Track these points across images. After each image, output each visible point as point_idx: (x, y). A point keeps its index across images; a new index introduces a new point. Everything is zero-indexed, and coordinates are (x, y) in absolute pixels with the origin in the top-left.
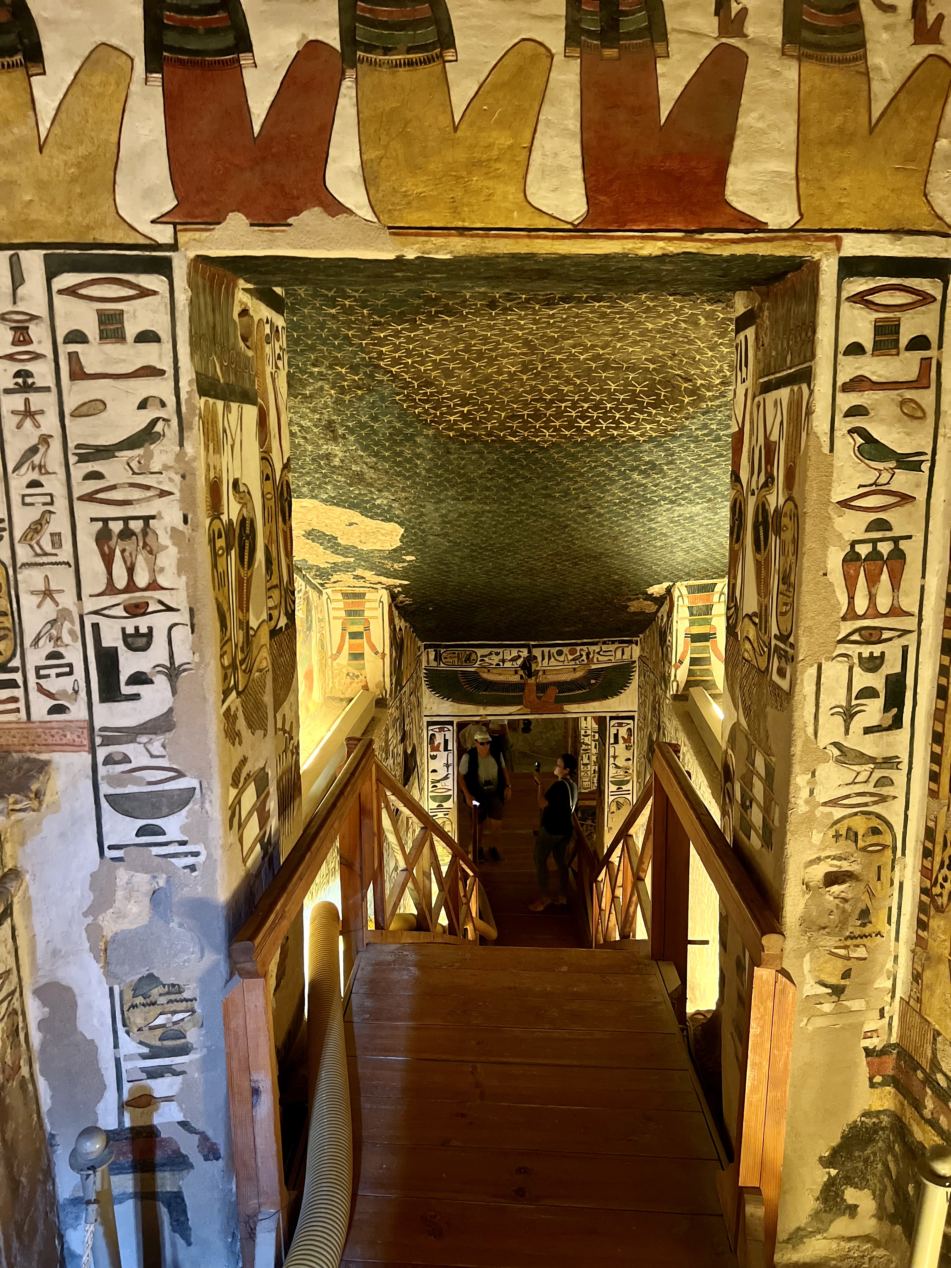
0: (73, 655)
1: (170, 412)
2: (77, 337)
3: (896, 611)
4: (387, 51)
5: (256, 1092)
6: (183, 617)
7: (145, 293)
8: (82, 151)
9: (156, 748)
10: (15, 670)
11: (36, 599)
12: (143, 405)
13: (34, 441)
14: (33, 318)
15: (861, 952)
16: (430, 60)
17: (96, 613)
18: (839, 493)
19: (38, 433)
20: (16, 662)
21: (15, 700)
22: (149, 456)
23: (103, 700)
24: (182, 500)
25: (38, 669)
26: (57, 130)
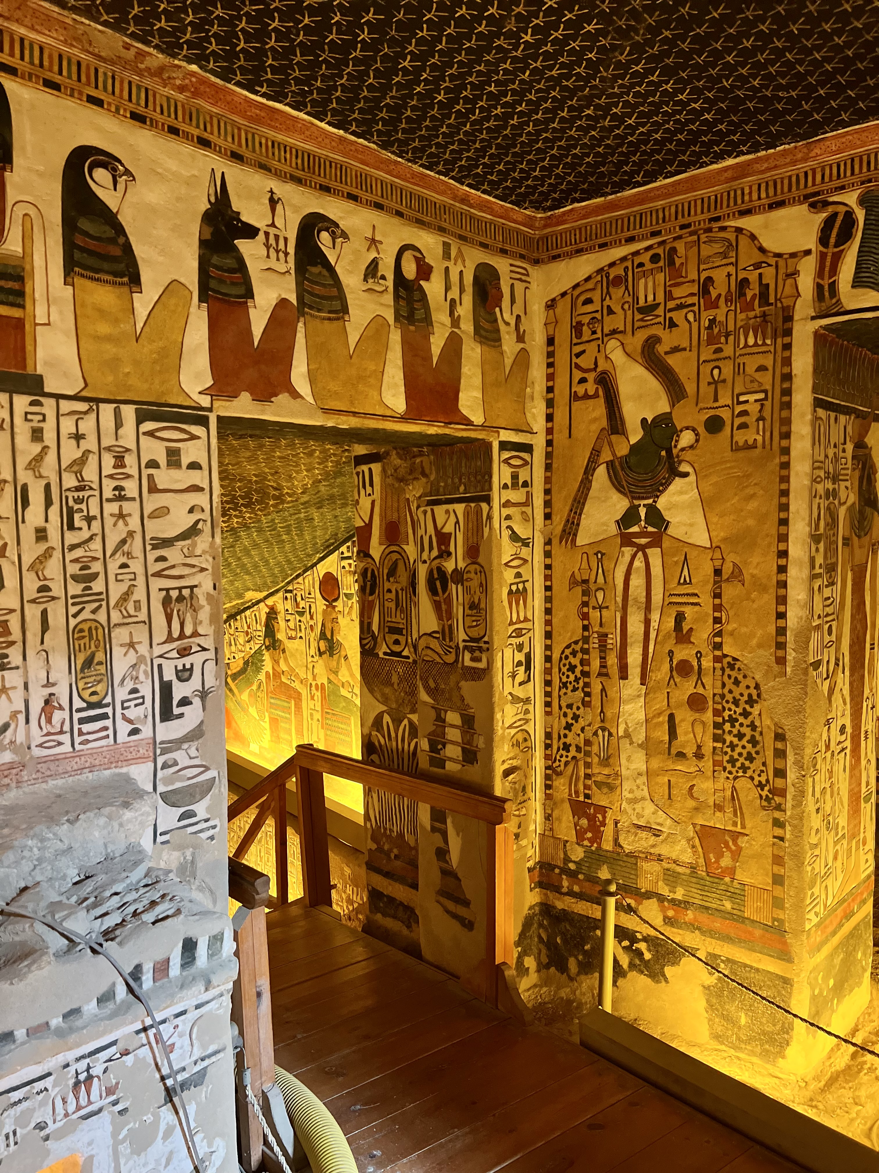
0: (145, 690)
1: (206, 516)
2: (153, 464)
3: (526, 620)
5: (259, 995)
6: (211, 655)
7: (194, 437)
9: (193, 752)
10: (107, 705)
11: (124, 650)
12: (191, 511)
13: (124, 535)
14: (128, 450)
15: (524, 811)
17: (161, 656)
18: (505, 559)
19: (127, 529)
20: (108, 699)
21: (106, 728)
22: (194, 545)
24: (213, 574)
25: (123, 703)
26: (146, 329)
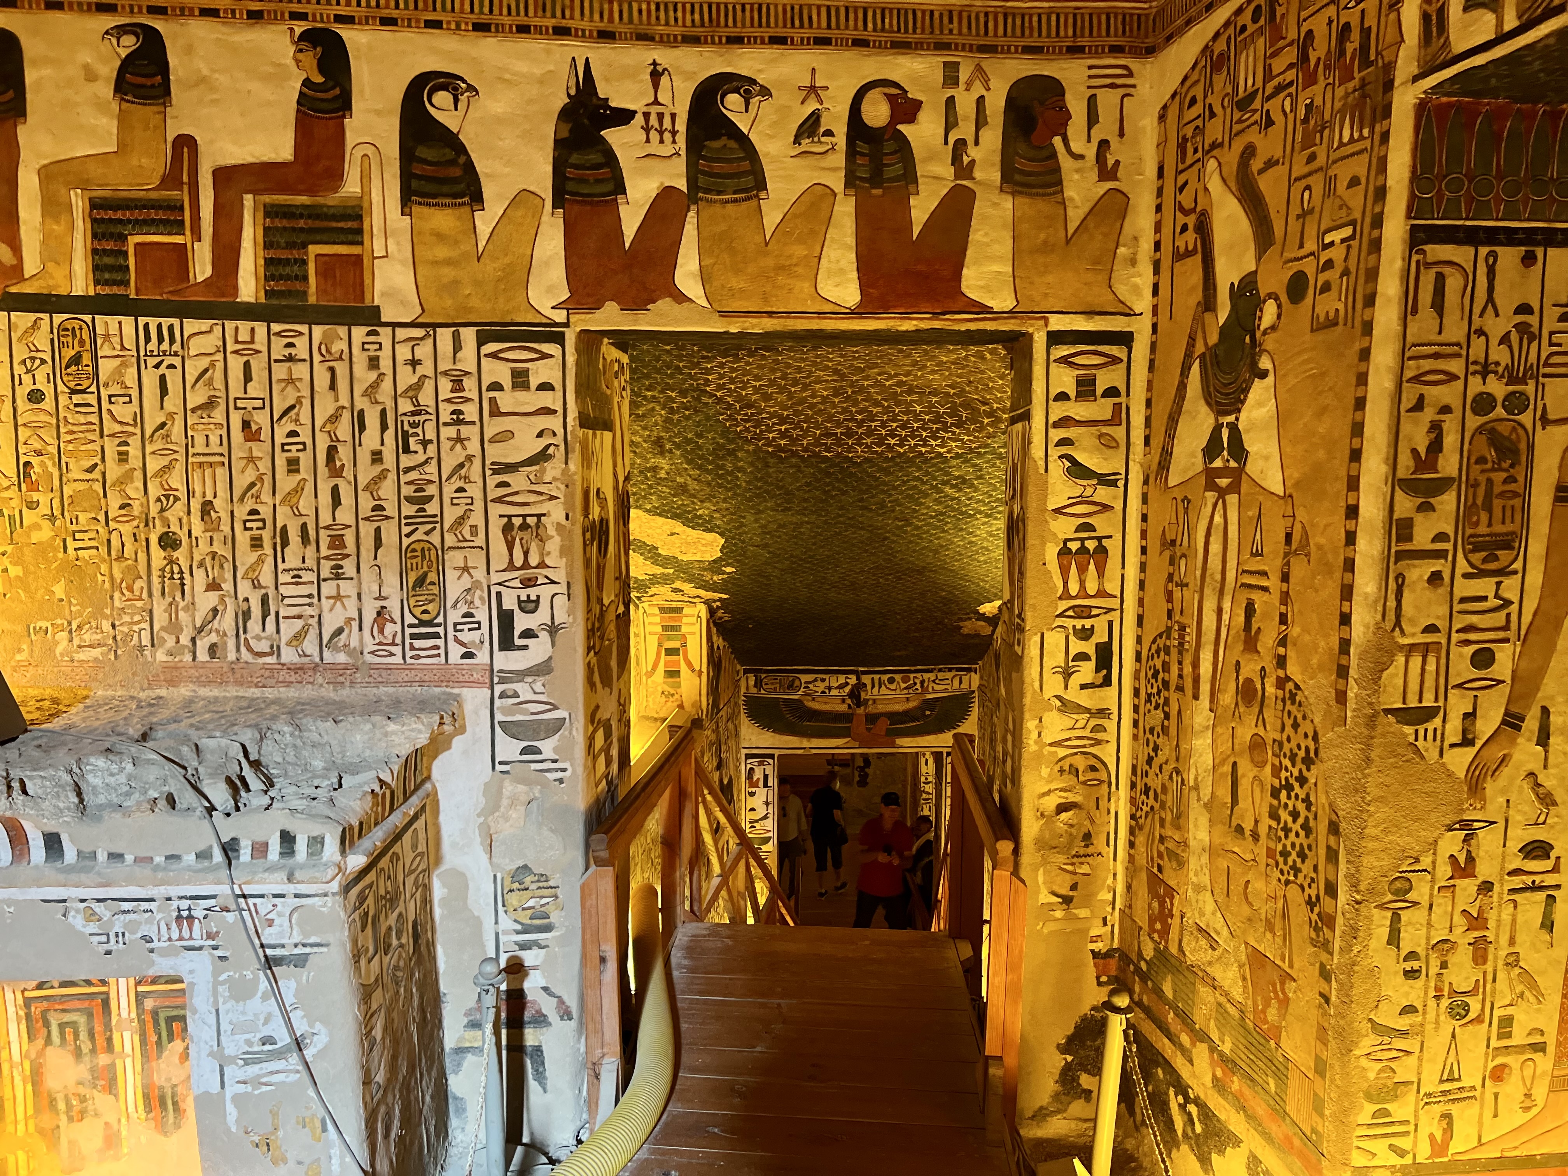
0: (481, 615)
1: (559, 440)
2: (496, 387)
3: (1102, 593)
4: (719, 193)
5: (603, 960)
6: (562, 588)
7: (545, 356)
8: (507, 260)
9: (538, 687)
10: (439, 625)
11: (458, 573)
12: (540, 435)
13: (462, 460)
14: (467, 373)
15: (1085, 869)
16: (749, 199)
17: (499, 584)
18: (1053, 503)
19: (465, 453)
20: (440, 619)
21: (437, 647)
22: (543, 471)
23: (501, 649)
24: (565, 503)
25: (455, 625)
26: (490, 246)
